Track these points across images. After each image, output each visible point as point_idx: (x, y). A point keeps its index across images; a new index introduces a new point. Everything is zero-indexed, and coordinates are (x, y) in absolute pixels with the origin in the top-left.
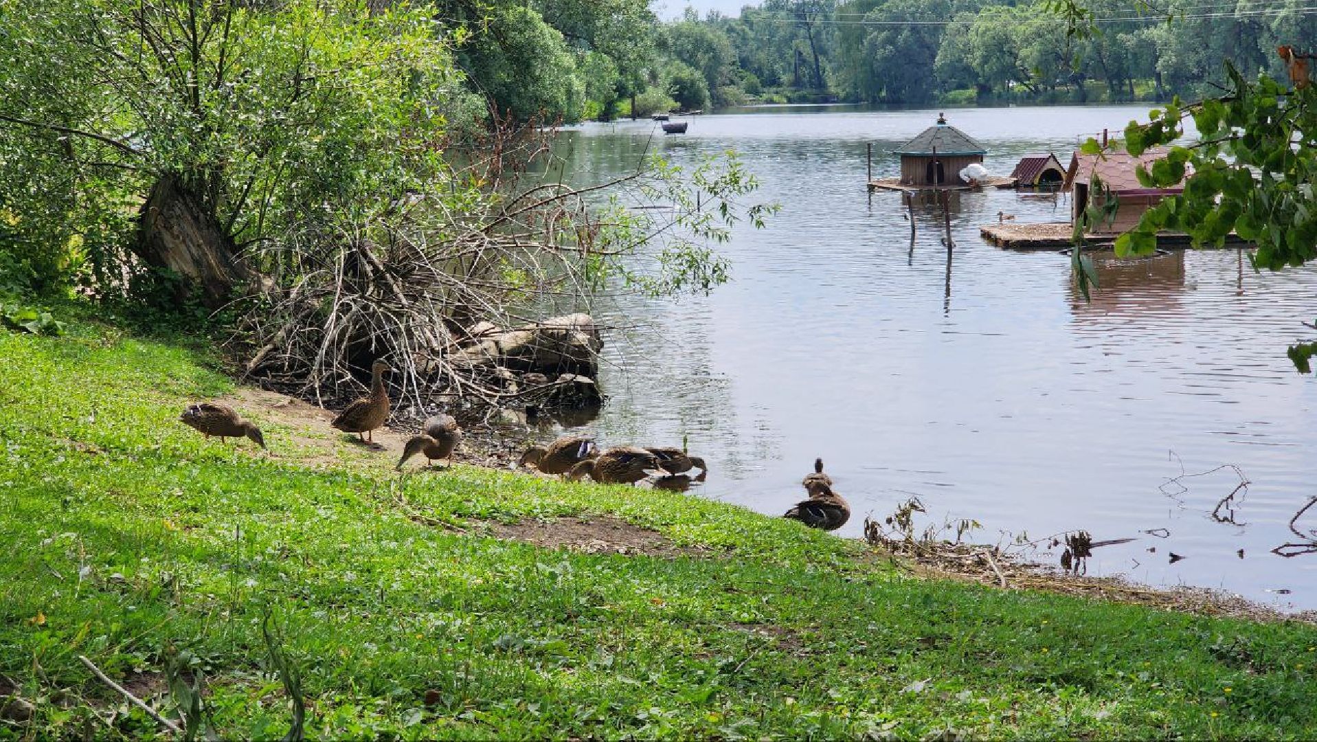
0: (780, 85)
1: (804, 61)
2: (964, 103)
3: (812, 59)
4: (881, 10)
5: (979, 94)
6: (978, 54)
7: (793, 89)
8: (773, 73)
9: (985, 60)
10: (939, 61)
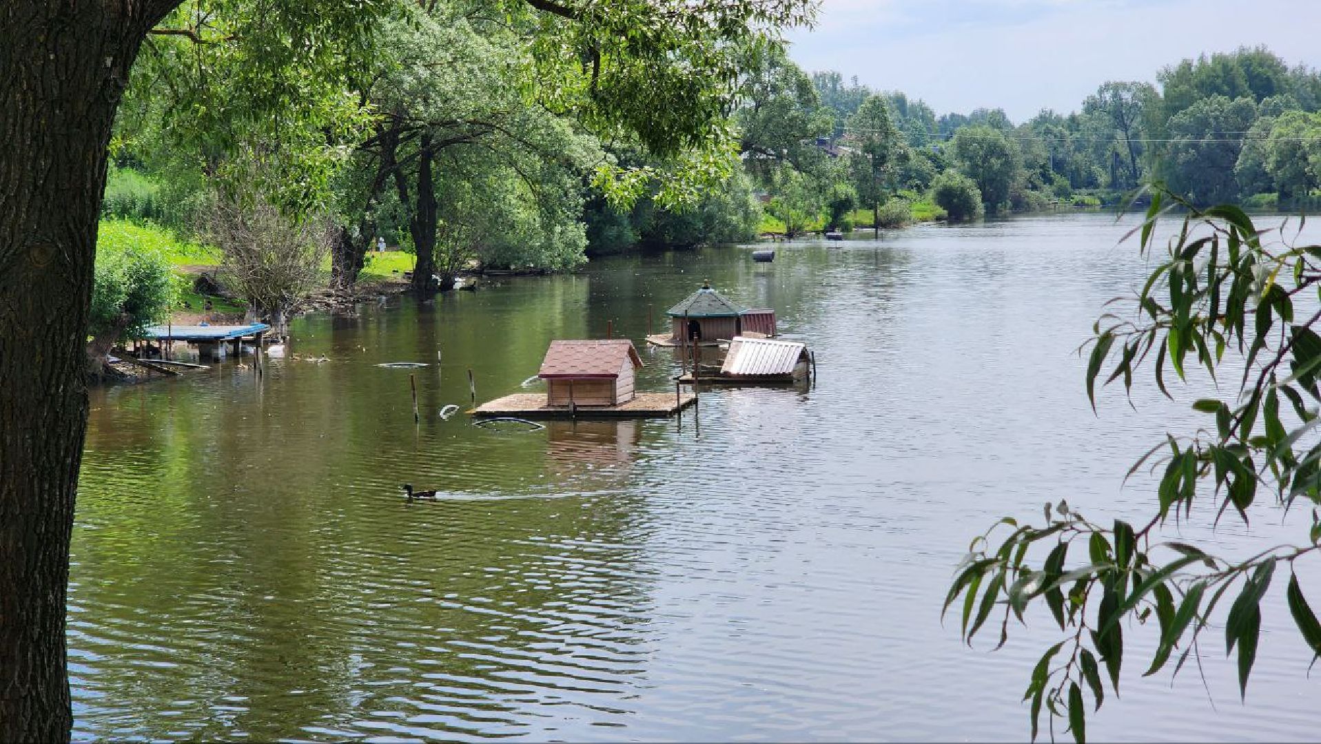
0: (1097, 186)
1: (1122, 162)
2: (1264, 208)
3: (1129, 160)
4: (1185, 114)
5: (1280, 198)
6: (1272, 159)
7: (1109, 190)
8: (1090, 173)
9: (1279, 165)
10: (1238, 166)
